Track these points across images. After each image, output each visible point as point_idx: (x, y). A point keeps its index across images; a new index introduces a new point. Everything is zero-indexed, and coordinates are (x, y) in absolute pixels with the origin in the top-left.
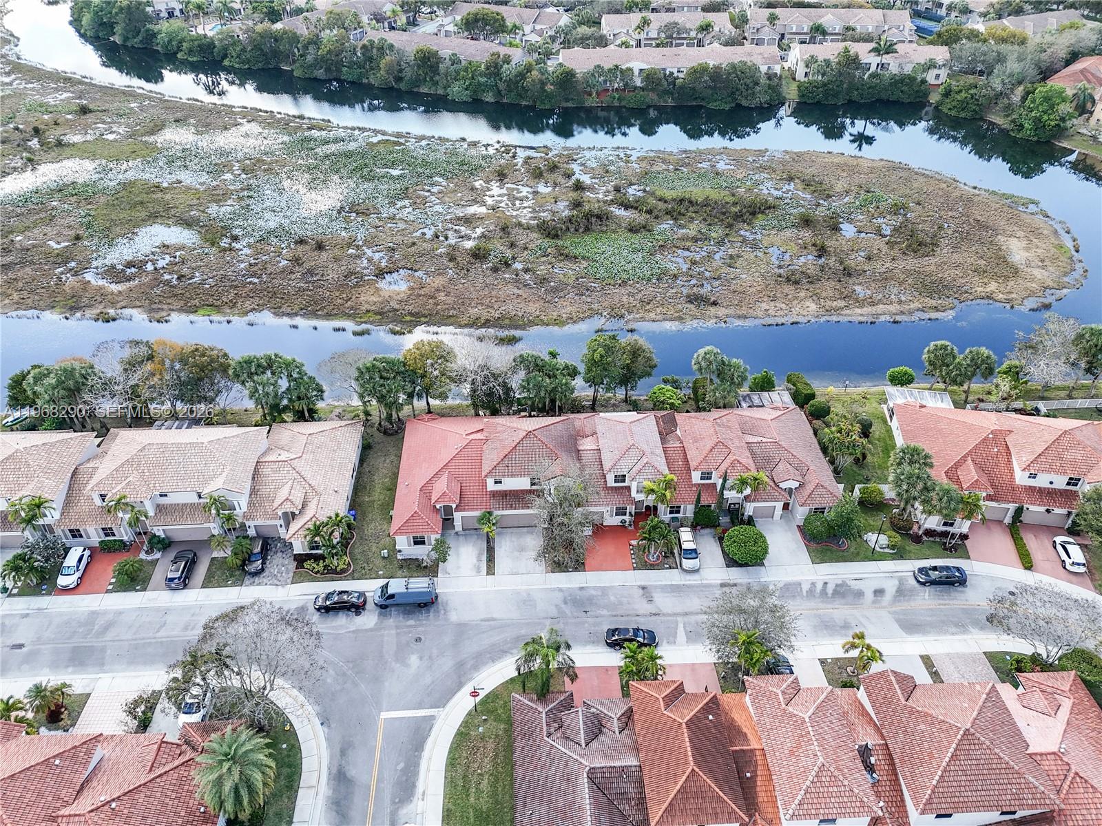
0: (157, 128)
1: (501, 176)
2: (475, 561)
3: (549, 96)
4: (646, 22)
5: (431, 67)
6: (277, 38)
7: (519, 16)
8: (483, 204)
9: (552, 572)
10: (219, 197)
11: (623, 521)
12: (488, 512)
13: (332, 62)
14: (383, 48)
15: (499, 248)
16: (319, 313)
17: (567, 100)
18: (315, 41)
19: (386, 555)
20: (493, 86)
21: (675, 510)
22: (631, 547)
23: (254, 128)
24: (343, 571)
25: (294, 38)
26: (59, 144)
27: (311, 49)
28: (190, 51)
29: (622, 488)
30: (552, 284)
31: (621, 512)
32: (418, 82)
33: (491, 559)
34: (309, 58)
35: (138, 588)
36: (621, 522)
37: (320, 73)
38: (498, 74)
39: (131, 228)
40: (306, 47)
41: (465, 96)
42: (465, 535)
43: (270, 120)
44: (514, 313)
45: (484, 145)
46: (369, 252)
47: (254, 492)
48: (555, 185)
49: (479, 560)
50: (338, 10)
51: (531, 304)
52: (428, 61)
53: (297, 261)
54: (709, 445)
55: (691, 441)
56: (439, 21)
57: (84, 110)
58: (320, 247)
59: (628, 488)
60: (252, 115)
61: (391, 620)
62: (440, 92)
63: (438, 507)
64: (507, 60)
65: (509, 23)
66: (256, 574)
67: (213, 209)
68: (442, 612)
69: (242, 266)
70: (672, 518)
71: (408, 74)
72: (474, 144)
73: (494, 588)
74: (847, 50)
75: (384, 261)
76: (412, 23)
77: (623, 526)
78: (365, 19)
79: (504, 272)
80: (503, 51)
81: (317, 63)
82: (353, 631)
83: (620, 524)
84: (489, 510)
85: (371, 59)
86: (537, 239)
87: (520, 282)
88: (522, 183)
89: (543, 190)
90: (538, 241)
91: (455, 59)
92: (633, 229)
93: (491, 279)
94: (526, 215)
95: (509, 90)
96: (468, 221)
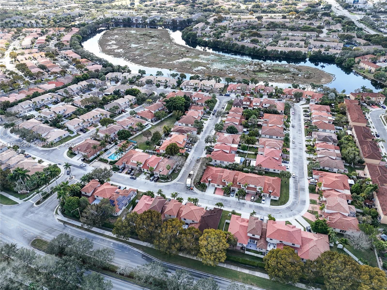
0: (199, 55)
1: (250, 65)
3: (262, 54)
4: (286, 42)
6: (218, 41)
7: (263, 40)
8: (246, 68)
10: (209, 64)
13: (227, 47)
14: (236, 44)
15: (246, 73)
17: (266, 55)
18: (225, 43)
23: (213, 56)
25: (221, 42)
26: (185, 56)
27: (224, 44)
28: (203, 43)
32: (240, 50)
34: (223, 45)
37: (224, 48)
38: (254, 50)
39: (197, 67)
40: (223, 43)
41: (248, 53)
43: (216, 55)
45: (249, 61)
46: (228, 72)
48: (258, 66)
50: (229, 37)
52: (243, 47)
53: (218, 72)
56: (247, 40)
57: (188, 51)
58: (222, 70)
60: (213, 54)
62: (244, 52)
63: (231, 89)
64: (257, 48)
65: (260, 41)
67: (208, 65)
71: (239, 49)
72: (247, 60)
74: (320, 50)
75: (230, 73)
76: (243, 40)
78: (234, 39)
80: (256, 46)
81: (224, 46)
85: (233, 46)
87: (247, 76)
88: (252, 66)
89: (255, 67)
90: (252, 72)
91: (248, 47)
92: (267, 72)
93: (244, 76)
94: (251, 70)
95: (256, 52)
96: (243, 70)
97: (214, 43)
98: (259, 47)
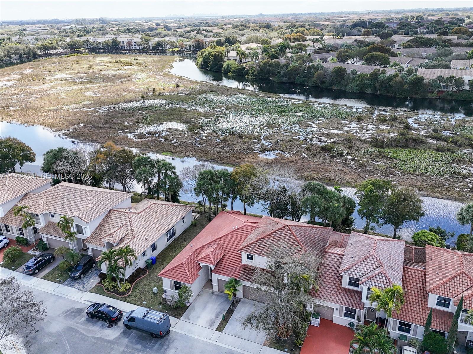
0: (201, 93)
1: (360, 119)
2: (213, 316)
3: (405, 91)
5: (341, 76)
8: (342, 129)
9: (269, 346)
11: (351, 324)
12: (236, 280)
13: (292, 75)
14: (318, 68)
16: (219, 162)
17: (416, 94)
18: (287, 66)
19: (156, 292)
20: (372, 85)
21: (405, 327)
22: (352, 350)
24: (122, 293)
25: (278, 65)
26: (159, 95)
27: (284, 69)
29: (355, 291)
30: (368, 168)
31: (349, 313)
33: (226, 319)
34: (282, 73)
35: (13, 268)
36: (349, 324)
37: (285, 80)
38: (376, 79)
39: (161, 122)
40: (282, 68)
41: (356, 90)
42: (218, 296)
43: (252, 94)
44: (333, 178)
45: (356, 108)
46: (264, 142)
47: (100, 227)
48: (393, 126)
49: (217, 317)
51: (348, 176)
52: (340, 73)
53: (225, 141)
54: (451, 273)
55: (434, 268)
58: (240, 137)
59: (360, 293)
61: (127, 340)
62: (343, 88)
63: (201, 265)
64: (383, 73)
65: (392, 62)
66: (74, 279)
68: (165, 347)
69: (198, 139)
70: (401, 335)
71: (328, 80)
72: (351, 107)
73: (214, 343)
75: (270, 146)
77: (351, 329)
79: (338, 159)
81: (285, 75)
82: (98, 338)
83: (348, 326)
84: (237, 278)
85: (312, 73)
86: (368, 147)
87: (346, 164)
88: (371, 123)
89: (383, 127)
90: (368, 148)
91: (354, 72)
92: (439, 149)
93: (328, 161)
94: (367, 136)
95: (381, 86)
96: (328, 136)
97: (261, 69)
98: (391, 71)
